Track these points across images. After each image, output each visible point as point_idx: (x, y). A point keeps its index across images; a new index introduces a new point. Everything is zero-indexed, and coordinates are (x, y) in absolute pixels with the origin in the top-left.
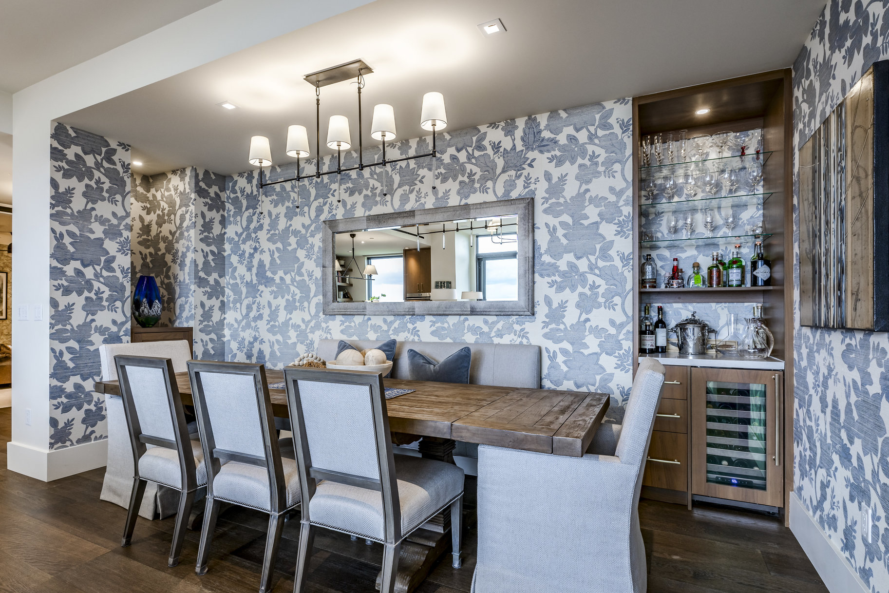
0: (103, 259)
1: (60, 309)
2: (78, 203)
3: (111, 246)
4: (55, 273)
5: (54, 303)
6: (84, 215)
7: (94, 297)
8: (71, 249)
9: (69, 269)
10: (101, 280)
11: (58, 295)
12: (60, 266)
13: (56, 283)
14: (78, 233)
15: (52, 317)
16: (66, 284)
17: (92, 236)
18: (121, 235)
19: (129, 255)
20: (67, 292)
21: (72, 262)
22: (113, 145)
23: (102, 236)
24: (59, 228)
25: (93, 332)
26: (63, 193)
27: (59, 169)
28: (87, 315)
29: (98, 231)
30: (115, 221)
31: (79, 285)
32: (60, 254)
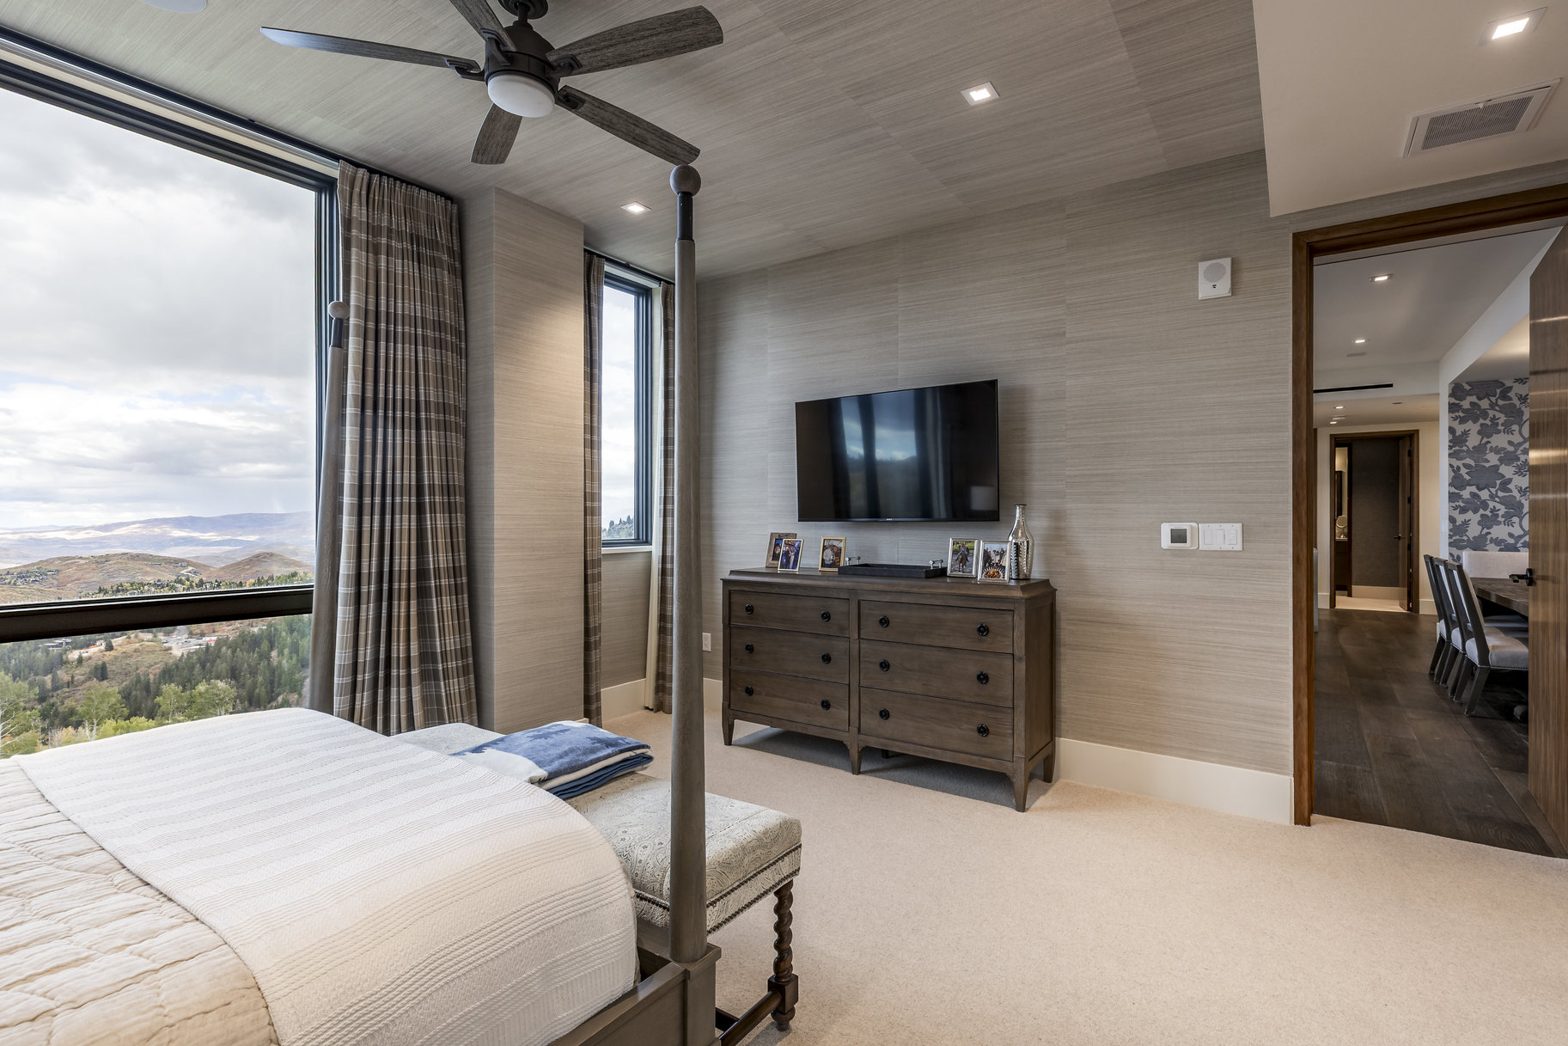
0: (1498, 482)
1: (1457, 524)
2: (1473, 441)
3: (1507, 471)
4: (1453, 497)
5: (1452, 520)
6: (1480, 450)
7: (1490, 514)
8: (1467, 477)
9: (1466, 494)
10: (1497, 499)
11: (1456, 514)
12: (1457, 491)
13: (1454, 505)
14: (1473, 464)
15: (1450, 530)
16: (1462, 505)
17: (1487, 465)
18: (1518, 459)
19: (1528, 476)
20: (1463, 511)
21: (1468, 487)
22: (1508, 383)
23: (1498, 463)
24: (1456, 463)
25: (1488, 542)
26: (1459, 436)
27: (1455, 419)
28: (1483, 529)
29: (1493, 459)
30: (1511, 449)
31: (1475, 504)
32: (1457, 482)
